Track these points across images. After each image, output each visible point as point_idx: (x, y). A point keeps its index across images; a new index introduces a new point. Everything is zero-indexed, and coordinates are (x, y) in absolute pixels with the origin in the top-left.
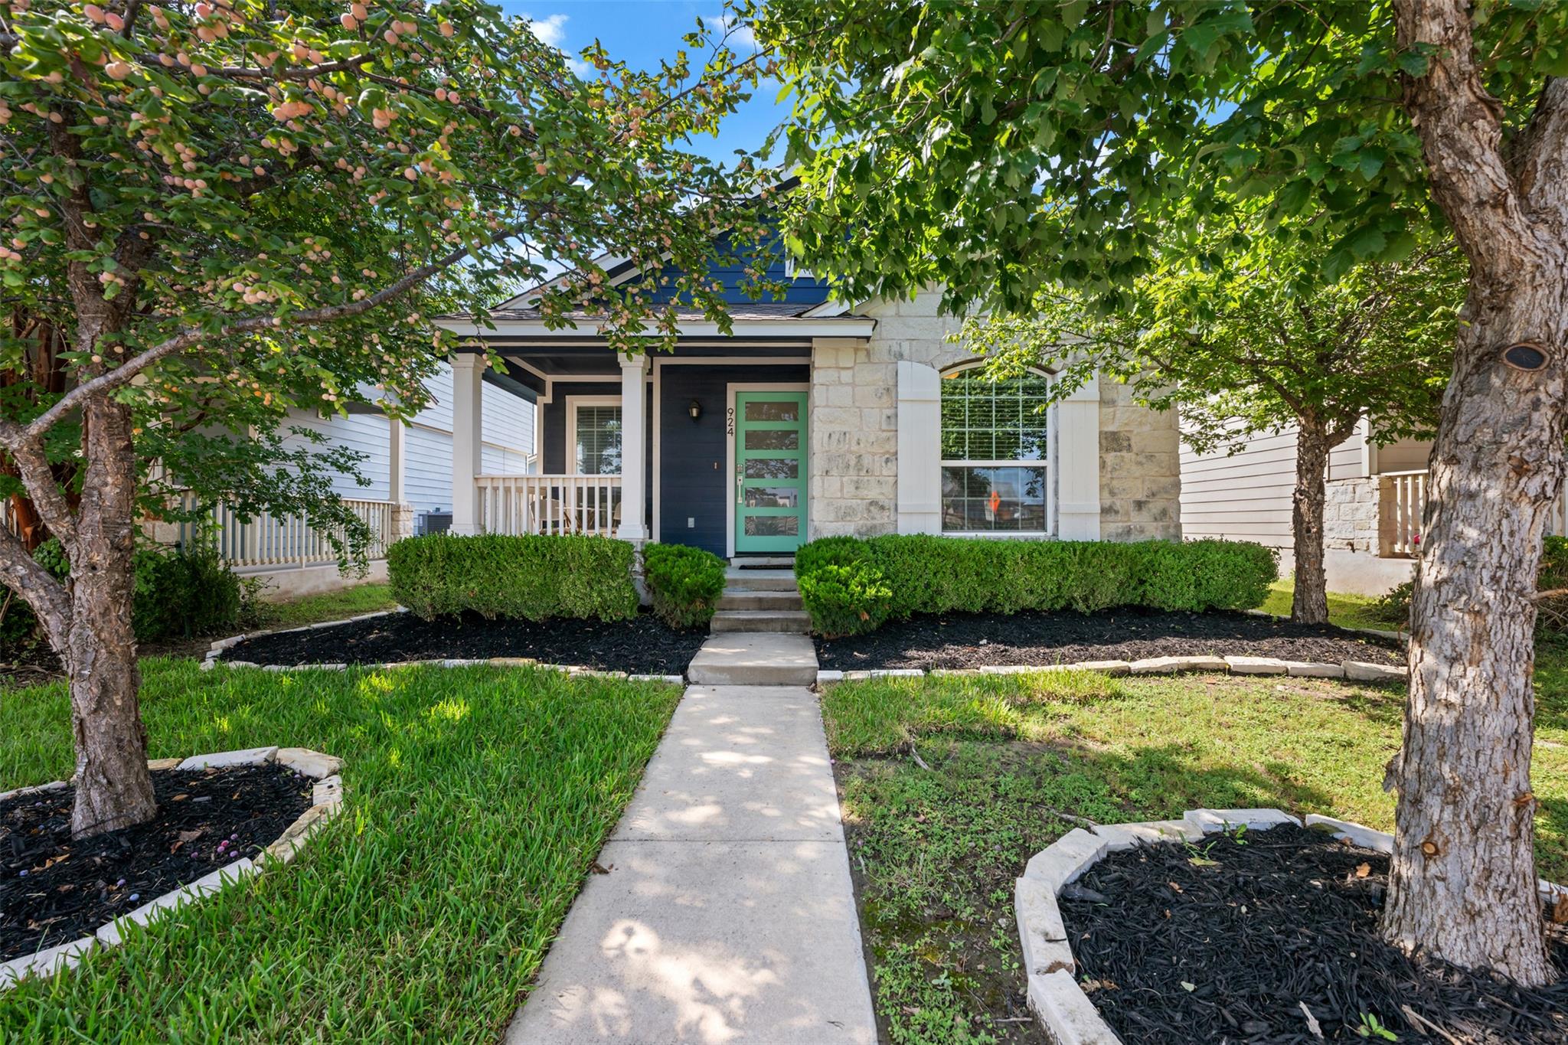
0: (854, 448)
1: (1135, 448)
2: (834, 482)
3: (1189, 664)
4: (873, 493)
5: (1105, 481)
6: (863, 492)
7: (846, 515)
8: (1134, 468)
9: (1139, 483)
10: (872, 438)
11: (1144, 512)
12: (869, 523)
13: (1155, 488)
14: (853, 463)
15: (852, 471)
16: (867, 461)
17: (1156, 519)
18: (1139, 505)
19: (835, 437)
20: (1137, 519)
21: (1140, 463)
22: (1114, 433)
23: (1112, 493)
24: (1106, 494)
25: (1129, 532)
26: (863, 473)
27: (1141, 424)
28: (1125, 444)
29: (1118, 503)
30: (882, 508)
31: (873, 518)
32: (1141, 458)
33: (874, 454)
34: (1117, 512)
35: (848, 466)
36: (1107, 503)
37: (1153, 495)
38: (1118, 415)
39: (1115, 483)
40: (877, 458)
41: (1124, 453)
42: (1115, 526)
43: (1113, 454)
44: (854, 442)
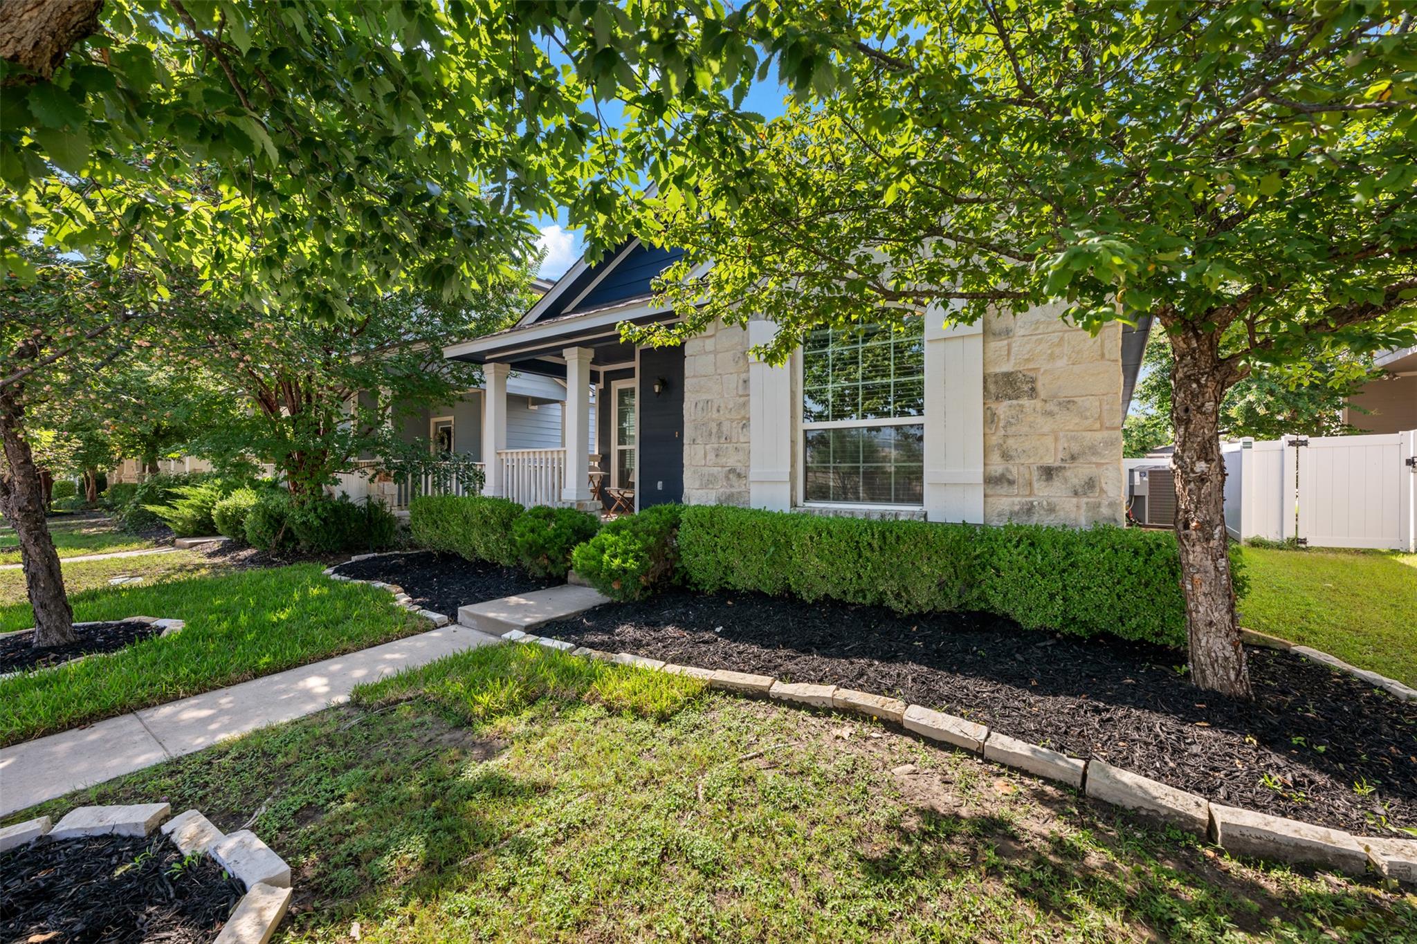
0: (715, 415)
1: (1043, 393)
2: (700, 449)
3: (845, 701)
4: (732, 461)
5: (994, 440)
6: (723, 460)
7: (708, 482)
8: (1040, 420)
9: (1049, 441)
10: (731, 405)
11: (1057, 482)
12: (728, 491)
13: (1075, 448)
14: (714, 431)
15: (714, 439)
16: (726, 427)
17: (1076, 493)
18: (1048, 473)
19: (700, 406)
20: (1044, 492)
21: (1050, 414)
22: (1007, 375)
23: (1006, 456)
24: (996, 458)
25: (1030, 510)
26: (723, 440)
27: (1052, 357)
28: (1026, 388)
29: (1015, 470)
30: (739, 476)
31: (732, 486)
32: (1051, 407)
33: (732, 421)
34: (1011, 482)
35: (710, 435)
36: (997, 467)
37: (1073, 458)
38: (1014, 349)
39: (1011, 442)
40: (734, 424)
41: (1025, 401)
42: (1007, 502)
43: (1008, 402)
44: (715, 409)
